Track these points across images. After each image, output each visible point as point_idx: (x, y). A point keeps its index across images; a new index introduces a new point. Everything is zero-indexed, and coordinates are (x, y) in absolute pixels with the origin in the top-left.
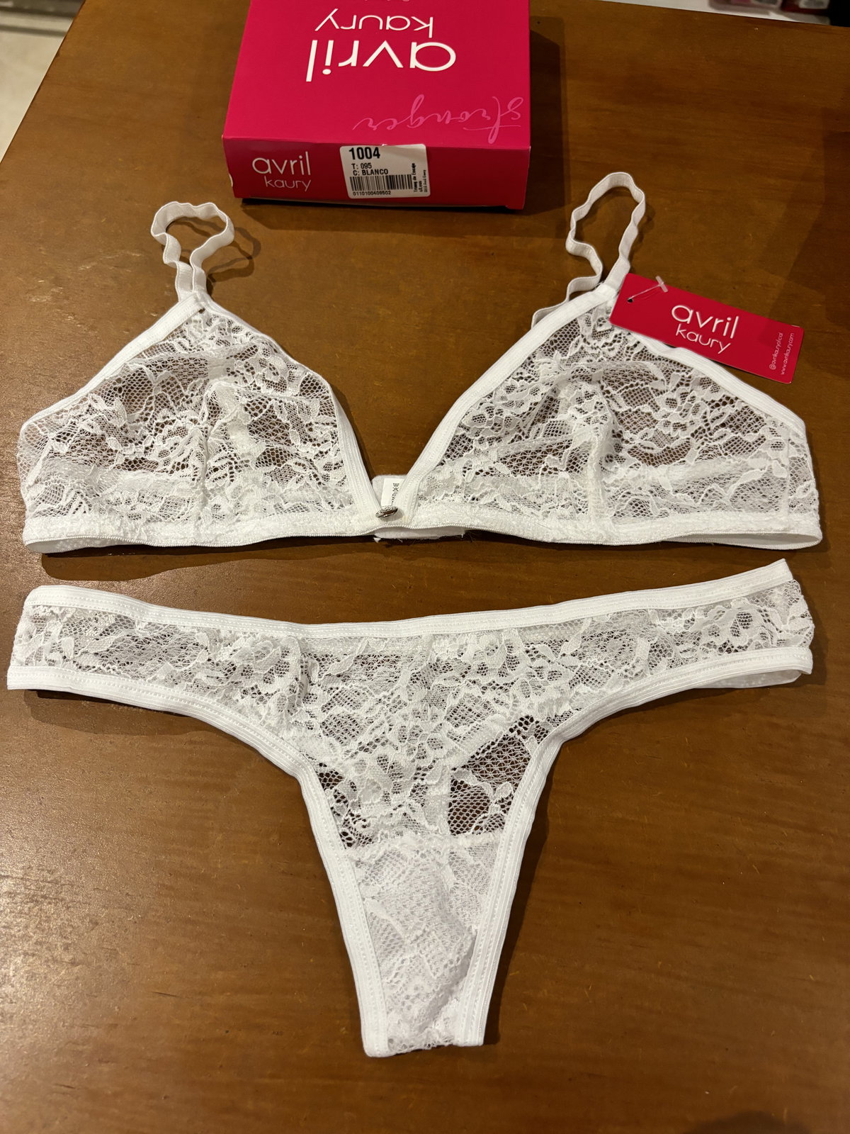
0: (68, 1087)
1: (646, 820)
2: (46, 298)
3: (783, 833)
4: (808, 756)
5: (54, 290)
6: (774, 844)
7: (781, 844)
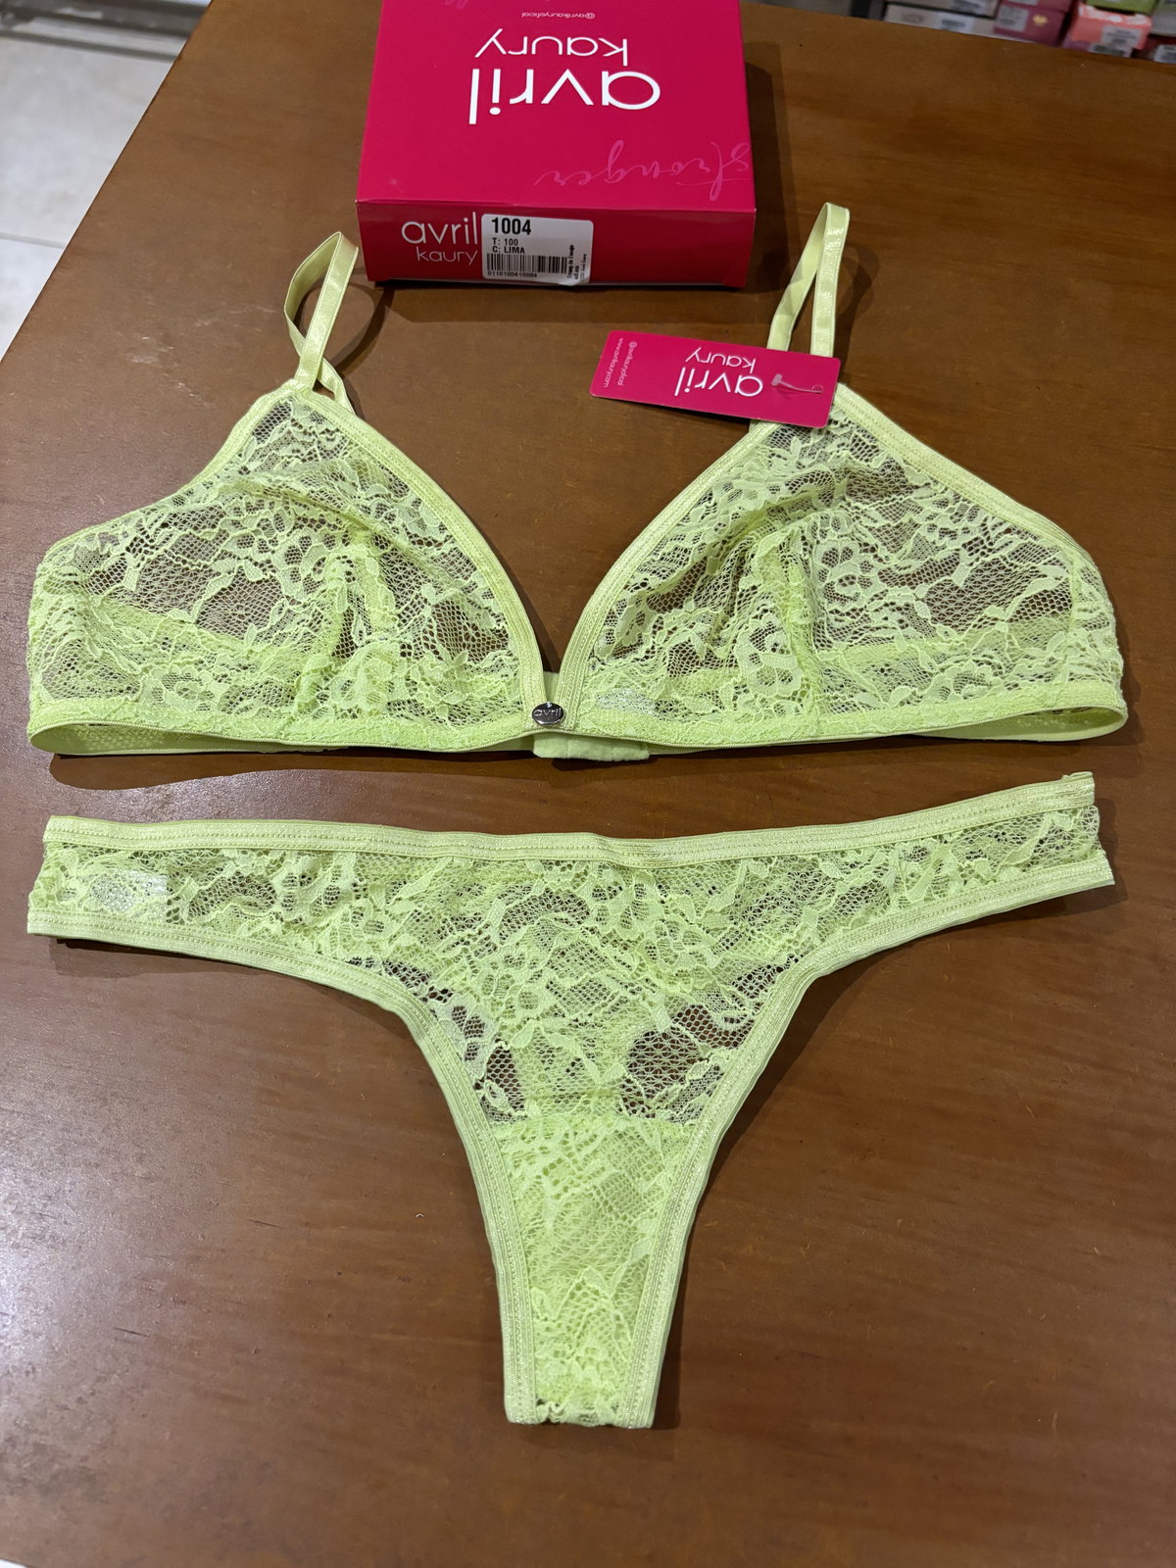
0: (133, 1332)
1: (891, 1044)
2: (151, 360)
3: (1067, 1069)
4: (1105, 974)
5: (163, 350)
6: (1054, 1081)
7: (1064, 1082)
